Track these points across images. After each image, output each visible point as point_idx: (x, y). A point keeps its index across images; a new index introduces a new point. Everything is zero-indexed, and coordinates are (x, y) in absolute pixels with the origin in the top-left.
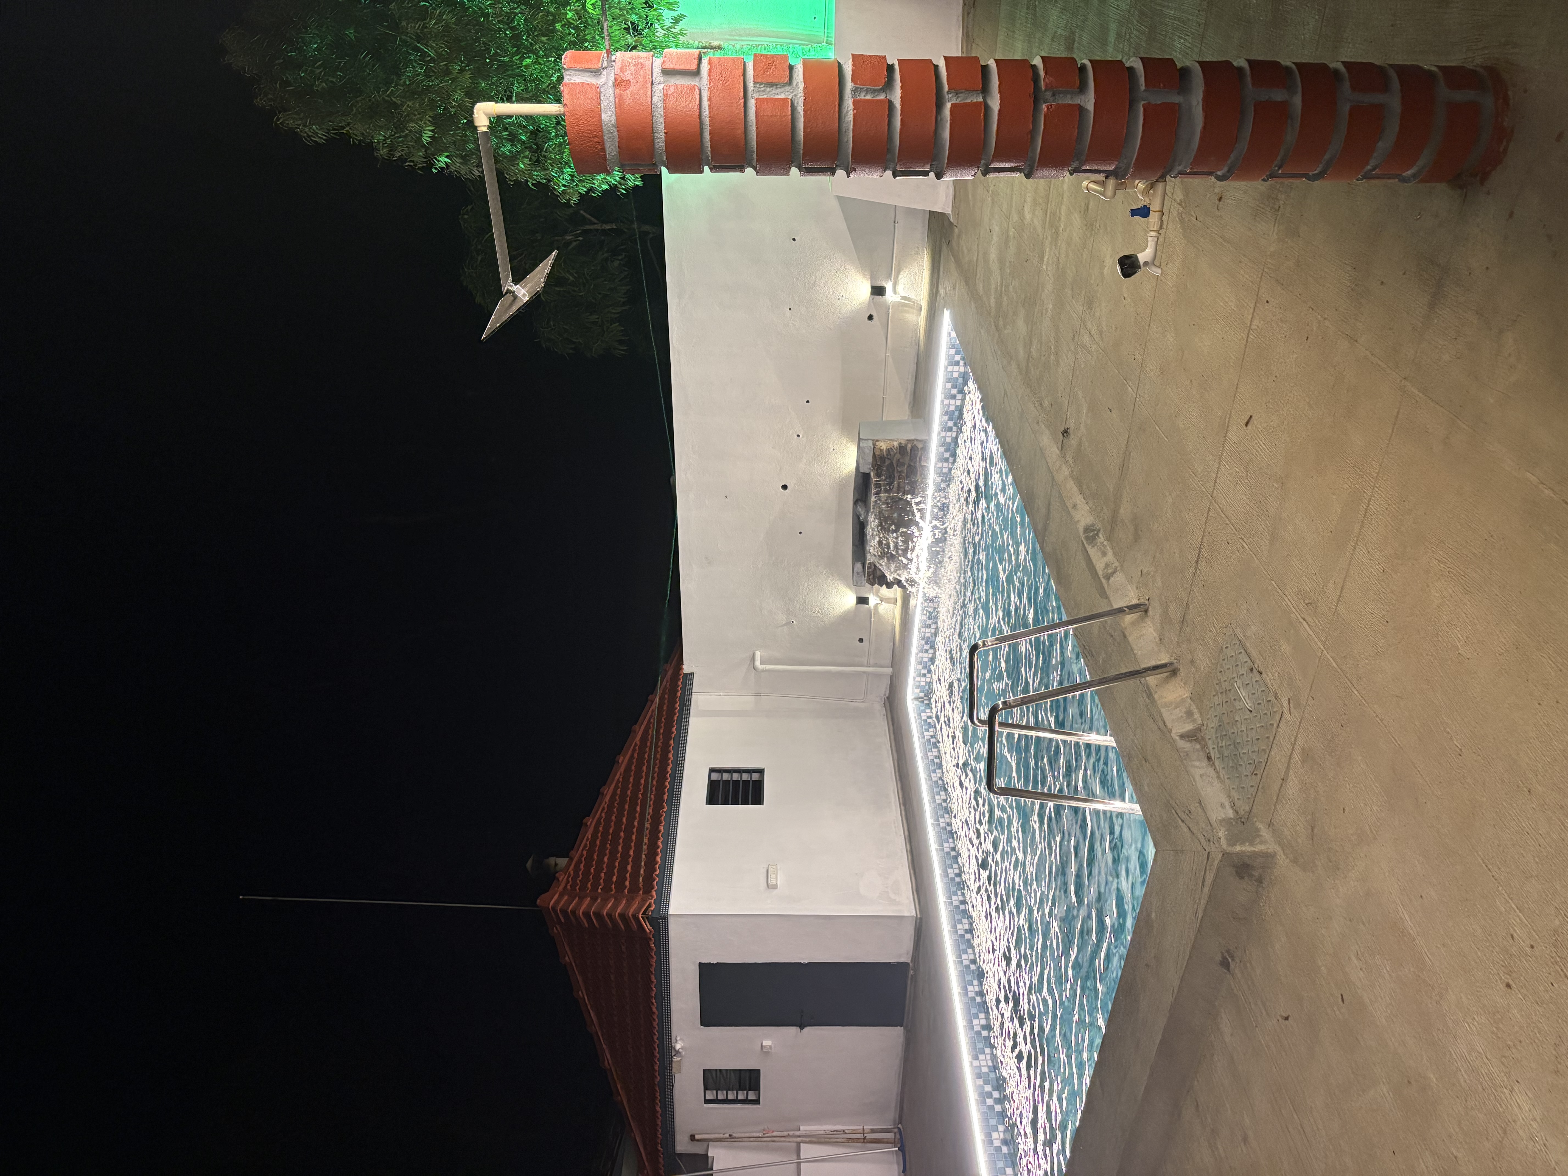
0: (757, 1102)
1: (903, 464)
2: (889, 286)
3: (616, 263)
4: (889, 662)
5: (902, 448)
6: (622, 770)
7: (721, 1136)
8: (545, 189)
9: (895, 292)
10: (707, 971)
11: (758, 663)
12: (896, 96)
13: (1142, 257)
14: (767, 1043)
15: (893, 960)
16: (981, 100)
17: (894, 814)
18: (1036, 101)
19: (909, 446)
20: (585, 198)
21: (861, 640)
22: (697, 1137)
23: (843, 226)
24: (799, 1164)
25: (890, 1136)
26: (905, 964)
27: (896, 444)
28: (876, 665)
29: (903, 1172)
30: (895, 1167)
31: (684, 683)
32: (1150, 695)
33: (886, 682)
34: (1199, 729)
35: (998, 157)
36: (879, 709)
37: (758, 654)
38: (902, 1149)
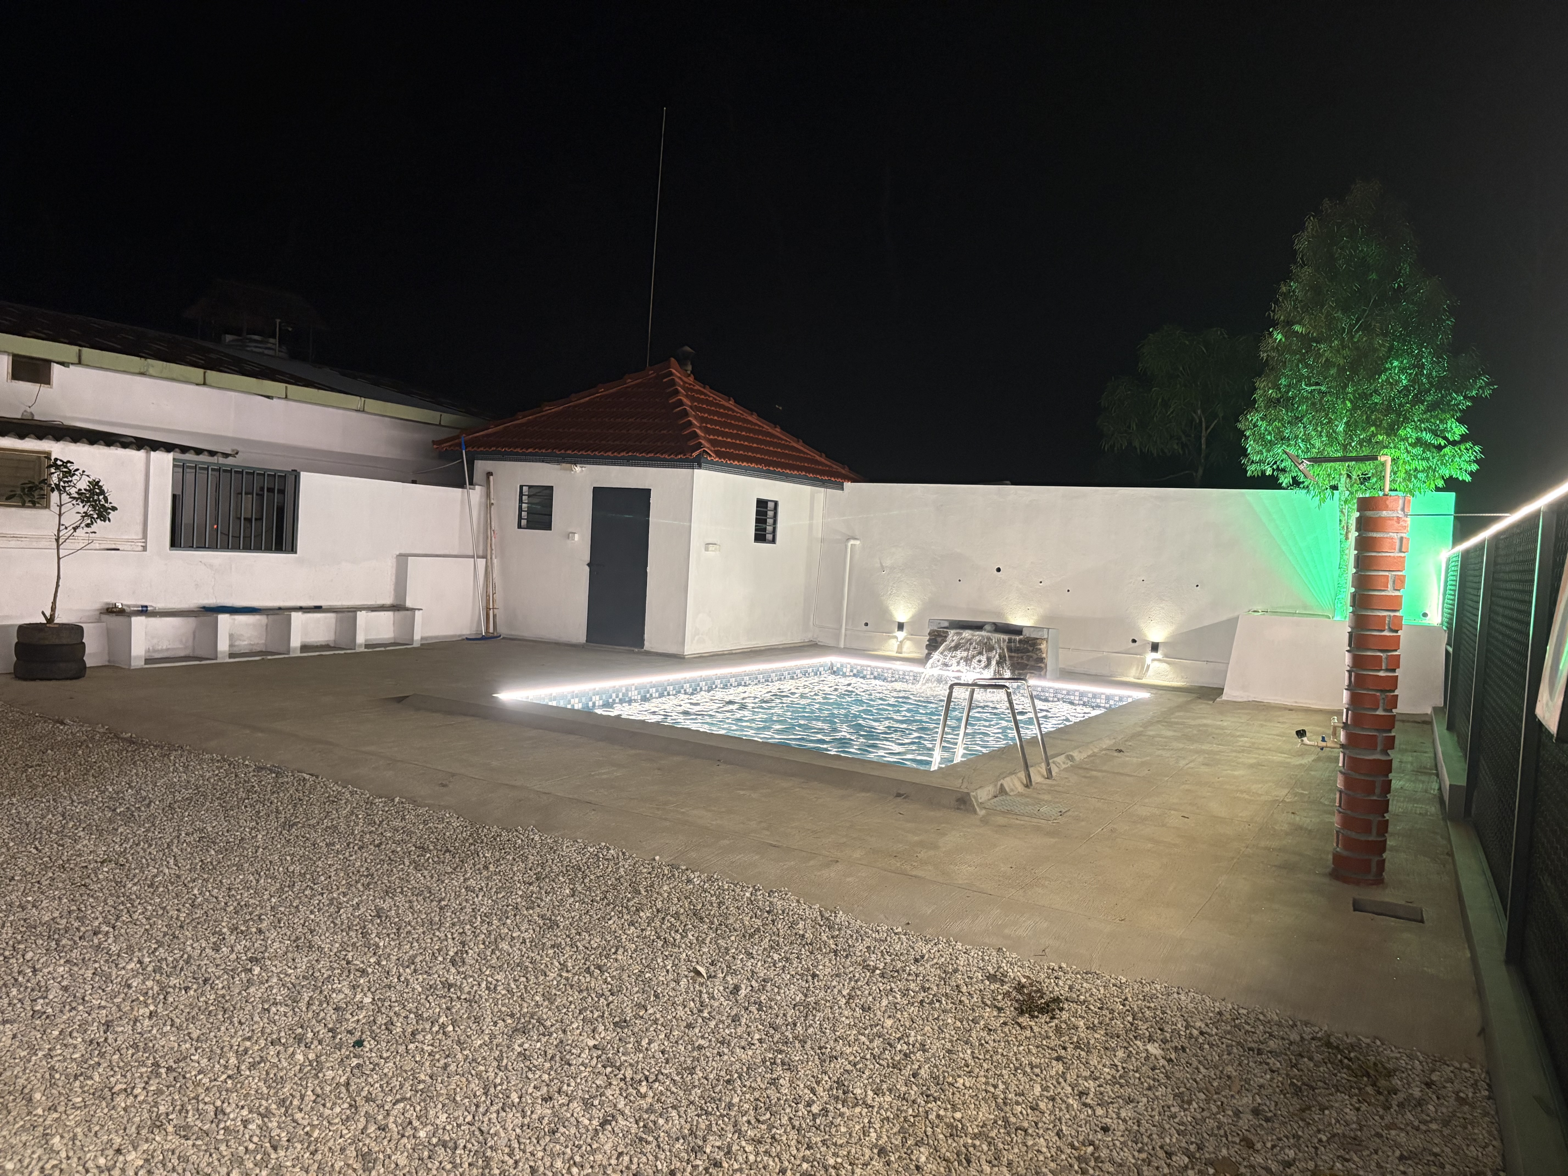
0: (520, 527)
1: (1028, 660)
2: (1158, 655)
3: (1176, 447)
4: (848, 646)
5: (1041, 660)
6: (770, 430)
7: (492, 496)
8: (1251, 405)
9: (1153, 660)
10: (644, 495)
11: (852, 542)
12: (1386, 633)
13: (1305, 739)
14: (577, 537)
15: (646, 636)
16: (1383, 668)
17: (745, 643)
18: (1381, 691)
19: (1043, 665)
20: (1242, 434)
21: (866, 624)
22: (491, 478)
23: (1207, 623)
24: (473, 557)
25: (491, 630)
26: (642, 645)
27: (1044, 655)
28: (846, 635)
29: (467, 639)
30: (468, 632)
31: (835, 483)
32: (1011, 774)
33: (831, 643)
34: (1006, 793)
35: (1357, 675)
36: (808, 636)
37: (857, 542)
38: (483, 638)
